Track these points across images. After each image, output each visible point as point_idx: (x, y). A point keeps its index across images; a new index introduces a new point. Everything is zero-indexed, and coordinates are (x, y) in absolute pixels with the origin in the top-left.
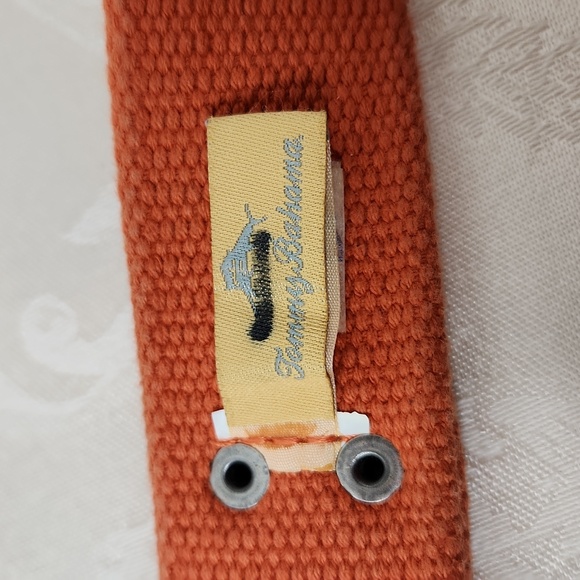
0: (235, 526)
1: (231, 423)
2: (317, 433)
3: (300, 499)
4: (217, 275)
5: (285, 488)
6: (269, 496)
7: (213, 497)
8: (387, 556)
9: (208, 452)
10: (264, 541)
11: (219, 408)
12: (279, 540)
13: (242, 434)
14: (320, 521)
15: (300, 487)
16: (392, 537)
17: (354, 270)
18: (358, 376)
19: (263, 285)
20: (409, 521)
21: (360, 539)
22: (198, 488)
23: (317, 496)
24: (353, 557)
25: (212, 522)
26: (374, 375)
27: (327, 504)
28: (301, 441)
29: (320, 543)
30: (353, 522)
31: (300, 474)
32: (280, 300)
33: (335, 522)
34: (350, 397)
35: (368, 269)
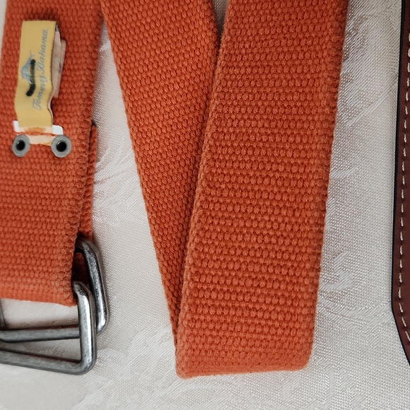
0: (16, 161)
1: (20, 126)
2: (46, 132)
3: (37, 153)
4: (19, 73)
5: (33, 150)
6: (29, 152)
7: (12, 152)
8: (60, 174)
9: (12, 136)
10: (24, 166)
11: (16, 120)
12: (28, 166)
13: (23, 131)
14: (42, 161)
15: (38, 149)
16: (63, 168)
17: (65, 78)
18: (61, 114)
19: (32, 78)
20: (69, 163)
21: (53, 167)
22: (7, 148)
23: (43, 153)
24: (50, 173)
25: (9, 159)
26: (66, 114)
27: (45, 155)
28: (42, 134)
29: (41, 168)
30: (52, 162)
31: (39, 145)
32: (38, 84)
33: (47, 161)
34: (58, 121)
35: (70, 79)
